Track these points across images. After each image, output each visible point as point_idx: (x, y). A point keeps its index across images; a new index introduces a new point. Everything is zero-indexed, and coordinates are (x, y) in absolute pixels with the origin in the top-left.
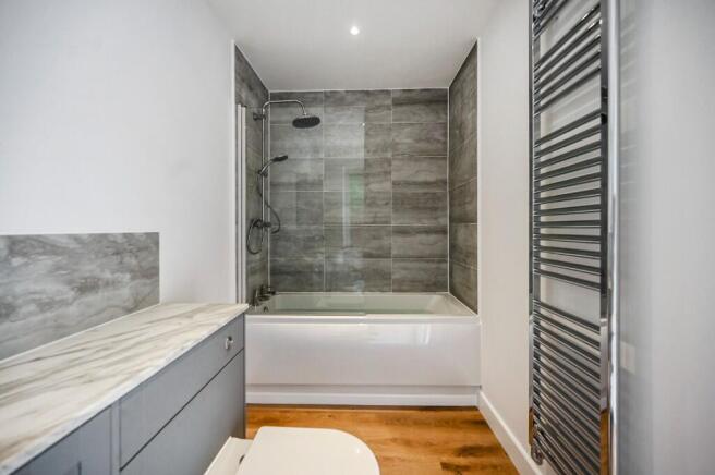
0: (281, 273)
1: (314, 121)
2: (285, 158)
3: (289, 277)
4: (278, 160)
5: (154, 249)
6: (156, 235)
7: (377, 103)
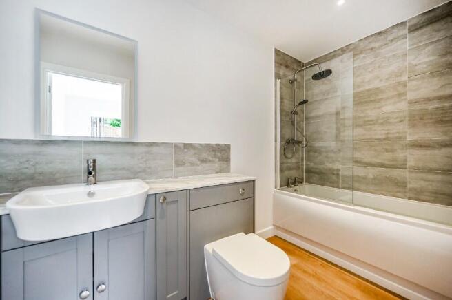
0: (311, 172)
1: (327, 73)
2: (306, 102)
3: (316, 175)
4: (301, 103)
5: (227, 150)
6: (229, 145)
7: (390, 38)
